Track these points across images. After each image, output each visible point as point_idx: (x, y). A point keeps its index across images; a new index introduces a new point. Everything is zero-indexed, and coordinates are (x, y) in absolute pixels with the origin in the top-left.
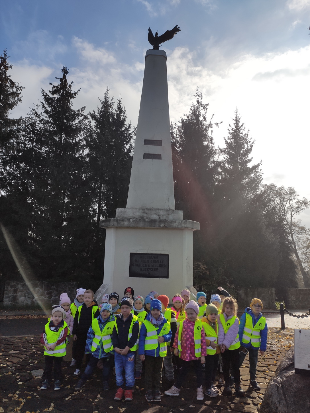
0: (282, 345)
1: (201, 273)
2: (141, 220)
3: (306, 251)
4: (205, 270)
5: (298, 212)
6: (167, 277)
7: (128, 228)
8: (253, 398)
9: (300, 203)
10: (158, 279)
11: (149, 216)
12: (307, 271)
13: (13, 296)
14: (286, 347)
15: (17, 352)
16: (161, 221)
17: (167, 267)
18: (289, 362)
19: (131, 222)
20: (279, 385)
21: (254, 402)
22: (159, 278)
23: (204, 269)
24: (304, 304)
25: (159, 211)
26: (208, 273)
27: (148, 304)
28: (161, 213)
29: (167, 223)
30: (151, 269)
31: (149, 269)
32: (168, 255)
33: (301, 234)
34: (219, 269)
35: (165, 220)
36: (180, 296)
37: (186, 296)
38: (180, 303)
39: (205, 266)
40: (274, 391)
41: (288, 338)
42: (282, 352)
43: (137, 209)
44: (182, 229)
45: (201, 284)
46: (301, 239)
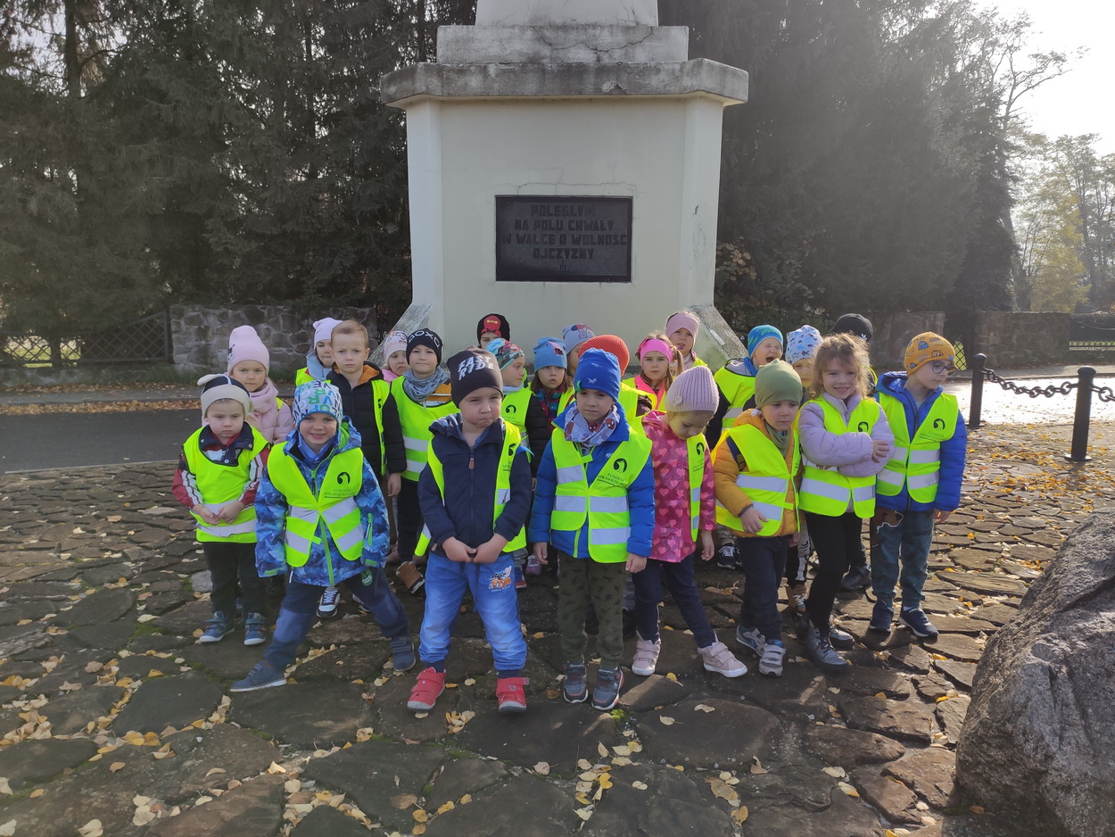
0: (983, 478)
1: (732, 275)
2: (530, 67)
3: (1036, 207)
4: (745, 267)
5: (1033, 87)
6: (627, 278)
7: (484, 101)
8: (916, 670)
9: (1044, 57)
10: (596, 284)
11: (561, 54)
12: (1029, 267)
13: (197, 346)
14: (998, 484)
15: (168, 510)
16: (602, 71)
17: (625, 243)
18: (1096, 576)
19: (493, 76)
20: (1060, 668)
21: (924, 691)
22: (598, 283)
23: (741, 262)
24: (1022, 356)
25: (597, 32)
26: (753, 275)
27: (548, 367)
28: (605, 38)
29: (624, 77)
30: (571, 253)
31: (563, 254)
32: (627, 203)
33: (1029, 156)
34: (787, 262)
35: (619, 65)
36: (664, 337)
37: (684, 333)
38: (661, 359)
39: (745, 255)
40: (1040, 693)
41: (998, 456)
42: (989, 500)
43: (513, 27)
44: (682, 100)
45: (730, 306)
46: (1028, 171)
